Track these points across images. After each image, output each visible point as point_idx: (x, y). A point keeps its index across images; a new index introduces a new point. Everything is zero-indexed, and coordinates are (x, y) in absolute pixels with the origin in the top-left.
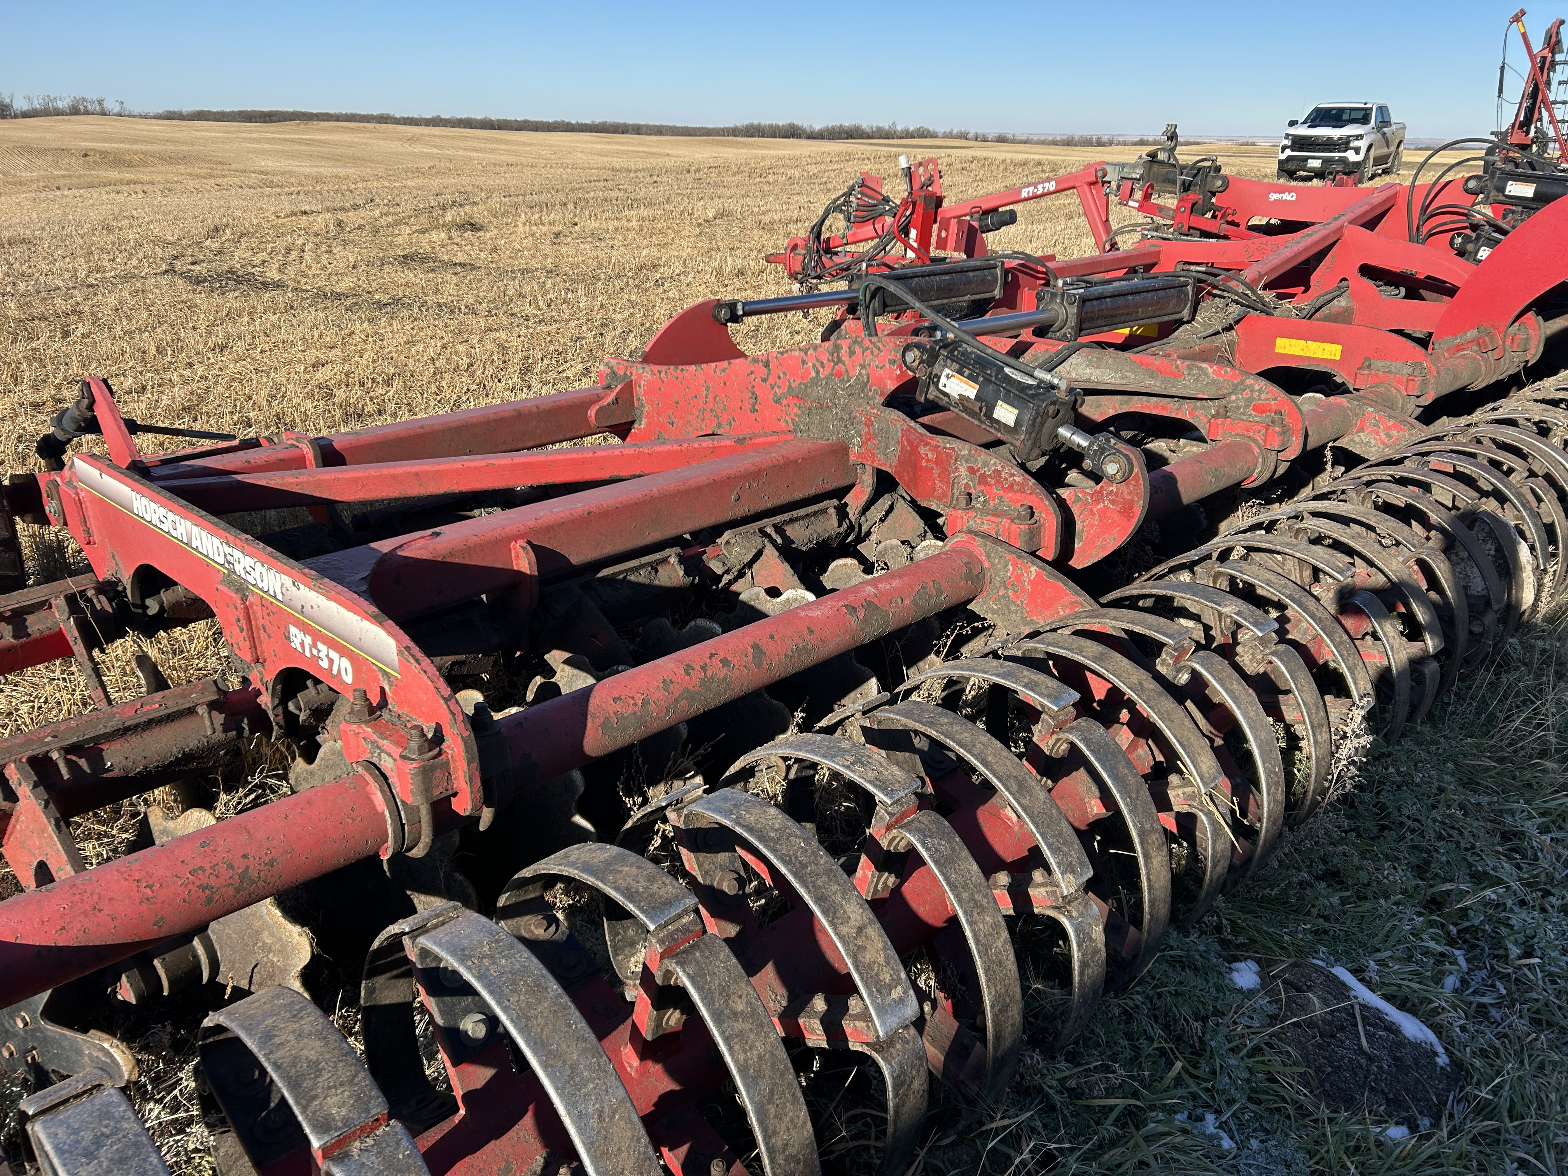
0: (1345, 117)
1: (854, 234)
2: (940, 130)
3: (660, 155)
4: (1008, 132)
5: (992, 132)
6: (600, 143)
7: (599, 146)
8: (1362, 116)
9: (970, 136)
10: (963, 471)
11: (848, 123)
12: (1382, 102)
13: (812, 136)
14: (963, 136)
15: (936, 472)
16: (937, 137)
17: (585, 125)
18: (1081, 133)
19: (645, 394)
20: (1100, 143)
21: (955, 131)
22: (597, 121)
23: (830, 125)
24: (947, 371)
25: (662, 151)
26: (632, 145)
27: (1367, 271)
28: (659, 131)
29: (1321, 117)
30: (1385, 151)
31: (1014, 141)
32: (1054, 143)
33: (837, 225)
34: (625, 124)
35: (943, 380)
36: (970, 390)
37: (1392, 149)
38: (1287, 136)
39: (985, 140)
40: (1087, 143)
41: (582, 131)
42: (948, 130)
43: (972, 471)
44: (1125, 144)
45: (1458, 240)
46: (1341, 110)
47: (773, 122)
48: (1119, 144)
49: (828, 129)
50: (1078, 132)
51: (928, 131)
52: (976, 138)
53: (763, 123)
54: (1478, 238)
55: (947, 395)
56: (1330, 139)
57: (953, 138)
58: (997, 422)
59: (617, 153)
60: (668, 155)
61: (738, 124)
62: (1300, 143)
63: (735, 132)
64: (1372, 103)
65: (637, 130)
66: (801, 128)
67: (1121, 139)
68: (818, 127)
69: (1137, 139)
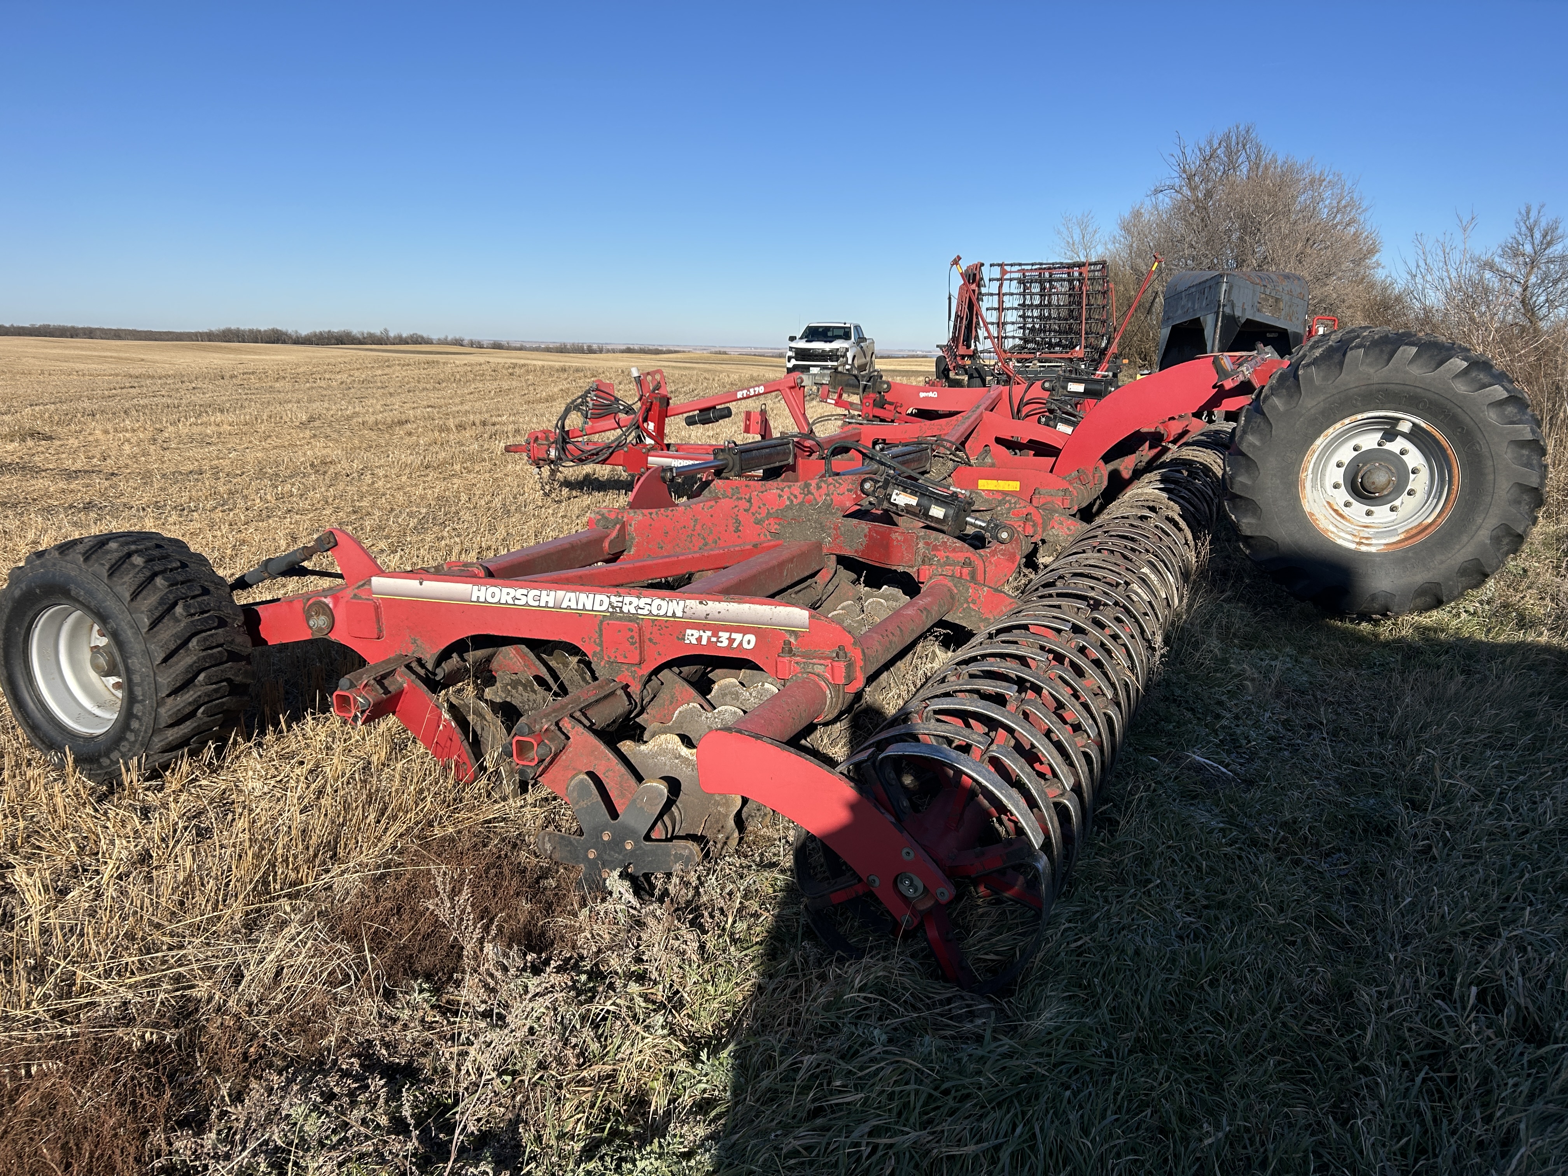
0: (830, 334)
1: (592, 427)
2: (435, 337)
3: (133, 360)
4: (503, 339)
5: (486, 338)
6: (55, 348)
7: (54, 351)
8: (845, 334)
9: (465, 342)
10: (921, 545)
11: (337, 328)
12: (856, 322)
13: (299, 341)
14: (459, 343)
15: (904, 548)
16: (432, 343)
17: (23, 328)
18: (572, 341)
19: (635, 530)
20: (591, 351)
21: (449, 338)
22: (38, 324)
23: (318, 331)
24: (896, 491)
25: (134, 355)
26: (95, 349)
27: (999, 441)
28: (117, 335)
29: (813, 333)
30: (863, 361)
31: (509, 348)
32: (548, 350)
33: (574, 421)
34: (73, 328)
35: (894, 496)
36: (913, 501)
37: (868, 359)
38: (791, 349)
39: (481, 347)
40: (579, 350)
41: (20, 335)
42: (442, 337)
43: (927, 544)
44: (614, 351)
45: (1043, 420)
46: (827, 329)
47: (254, 327)
48: (608, 351)
49: (315, 335)
50: (570, 340)
51: (422, 338)
52: (472, 344)
53: (242, 328)
54: (1055, 417)
55: (896, 505)
56: (823, 351)
57: (448, 344)
58: (932, 517)
59: (79, 359)
60: (143, 360)
61: (213, 329)
62: (802, 354)
63: (210, 337)
64: (849, 322)
65: (90, 333)
66: (286, 334)
67: (609, 347)
68: (304, 332)
69: (624, 347)
